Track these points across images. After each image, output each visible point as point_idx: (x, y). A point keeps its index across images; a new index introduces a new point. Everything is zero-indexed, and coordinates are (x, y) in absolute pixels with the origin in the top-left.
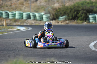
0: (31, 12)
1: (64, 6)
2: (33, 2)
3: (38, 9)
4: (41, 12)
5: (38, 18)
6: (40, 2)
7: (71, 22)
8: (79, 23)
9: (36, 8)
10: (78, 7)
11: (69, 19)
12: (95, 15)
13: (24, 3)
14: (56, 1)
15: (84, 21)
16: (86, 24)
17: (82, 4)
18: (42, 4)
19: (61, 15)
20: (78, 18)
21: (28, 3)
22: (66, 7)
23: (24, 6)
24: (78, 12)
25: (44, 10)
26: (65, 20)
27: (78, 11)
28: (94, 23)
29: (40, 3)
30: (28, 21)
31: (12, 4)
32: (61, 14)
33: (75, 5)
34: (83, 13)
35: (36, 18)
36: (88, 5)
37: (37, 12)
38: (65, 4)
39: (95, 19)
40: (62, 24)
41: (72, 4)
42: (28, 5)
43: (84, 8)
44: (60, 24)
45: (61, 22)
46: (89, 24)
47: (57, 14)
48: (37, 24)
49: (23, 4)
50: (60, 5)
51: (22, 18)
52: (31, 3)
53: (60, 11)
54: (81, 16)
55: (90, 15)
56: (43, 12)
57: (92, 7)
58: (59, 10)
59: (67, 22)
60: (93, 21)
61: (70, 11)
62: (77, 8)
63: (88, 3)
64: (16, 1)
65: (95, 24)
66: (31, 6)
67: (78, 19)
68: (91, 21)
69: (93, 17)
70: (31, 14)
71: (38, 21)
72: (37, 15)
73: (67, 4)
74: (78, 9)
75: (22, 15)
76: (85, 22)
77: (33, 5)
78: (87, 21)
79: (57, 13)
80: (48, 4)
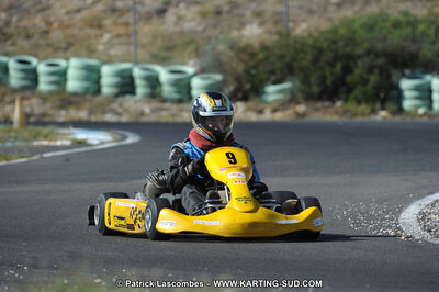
0: (136, 63)
1: (288, 34)
2: (148, 17)
3: (170, 48)
4: (184, 64)
5: (167, 90)
6: (180, 18)
7: (317, 110)
8: (355, 115)
9: (159, 42)
10: (351, 40)
11: (309, 98)
12: (428, 77)
13: (107, 22)
14: (248, 14)
15: (378, 106)
16: (385, 118)
17: (370, 27)
18: (188, 26)
19: (273, 78)
20: (350, 90)
21: (122, 20)
22: (296, 40)
23: (107, 37)
24: (351, 64)
25: (198, 53)
26: (292, 99)
27: (349, 61)
28: (421, 116)
29: (176, 24)
30: (121, 105)
31: (49, 24)
32: (273, 72)
33: (334, 31)
34: (370, 70)
35: (161, 91)
36: (398, 32)
37: (163, 61)
38: (291, 25)
39: (426, 94)
40: (279, 116)
41: (325, 26)
42: (121, 30)
43: (379, 46)
44: (267, 116)
45: (274, 111)
46: (398, 119)
47: (253, 72)
48: (165, 116)
49: (100, 27)
50: (270, 33)
51: (94, 87)
52: (135, 23)
53: (267, 58)
54: (365, 82)
55: (404, 76)
56: (192, 62)
57: (414, 40)
58: (261, 56)
59: (301, 108)
60: (417, 107)
61: (315, 61)
62: (346, 46)
63: (396, 25)
64: (68, 13)
65: (425, 119)
66: (136, 33)
67: (352, 96)
68: (408, 104)
69: (416, 88)
70: (137, 72)
71: (167, 105)
72: (164, 75)
73: (301, 29)
74: (348, 50)
75: (95, 76)
76: (383, 109)
77: (146, 29)
78: (391, 106)
79: (254, 67)
80: (215, 26)
